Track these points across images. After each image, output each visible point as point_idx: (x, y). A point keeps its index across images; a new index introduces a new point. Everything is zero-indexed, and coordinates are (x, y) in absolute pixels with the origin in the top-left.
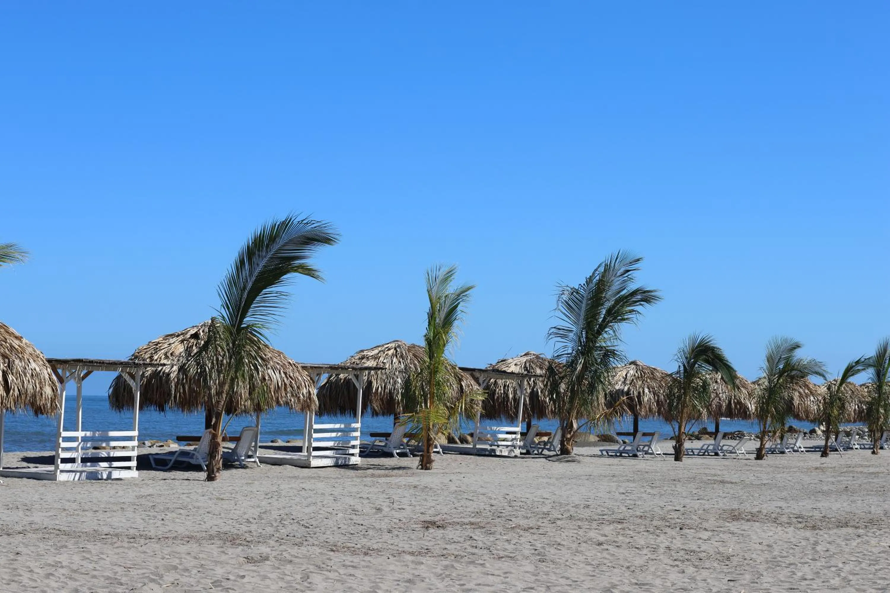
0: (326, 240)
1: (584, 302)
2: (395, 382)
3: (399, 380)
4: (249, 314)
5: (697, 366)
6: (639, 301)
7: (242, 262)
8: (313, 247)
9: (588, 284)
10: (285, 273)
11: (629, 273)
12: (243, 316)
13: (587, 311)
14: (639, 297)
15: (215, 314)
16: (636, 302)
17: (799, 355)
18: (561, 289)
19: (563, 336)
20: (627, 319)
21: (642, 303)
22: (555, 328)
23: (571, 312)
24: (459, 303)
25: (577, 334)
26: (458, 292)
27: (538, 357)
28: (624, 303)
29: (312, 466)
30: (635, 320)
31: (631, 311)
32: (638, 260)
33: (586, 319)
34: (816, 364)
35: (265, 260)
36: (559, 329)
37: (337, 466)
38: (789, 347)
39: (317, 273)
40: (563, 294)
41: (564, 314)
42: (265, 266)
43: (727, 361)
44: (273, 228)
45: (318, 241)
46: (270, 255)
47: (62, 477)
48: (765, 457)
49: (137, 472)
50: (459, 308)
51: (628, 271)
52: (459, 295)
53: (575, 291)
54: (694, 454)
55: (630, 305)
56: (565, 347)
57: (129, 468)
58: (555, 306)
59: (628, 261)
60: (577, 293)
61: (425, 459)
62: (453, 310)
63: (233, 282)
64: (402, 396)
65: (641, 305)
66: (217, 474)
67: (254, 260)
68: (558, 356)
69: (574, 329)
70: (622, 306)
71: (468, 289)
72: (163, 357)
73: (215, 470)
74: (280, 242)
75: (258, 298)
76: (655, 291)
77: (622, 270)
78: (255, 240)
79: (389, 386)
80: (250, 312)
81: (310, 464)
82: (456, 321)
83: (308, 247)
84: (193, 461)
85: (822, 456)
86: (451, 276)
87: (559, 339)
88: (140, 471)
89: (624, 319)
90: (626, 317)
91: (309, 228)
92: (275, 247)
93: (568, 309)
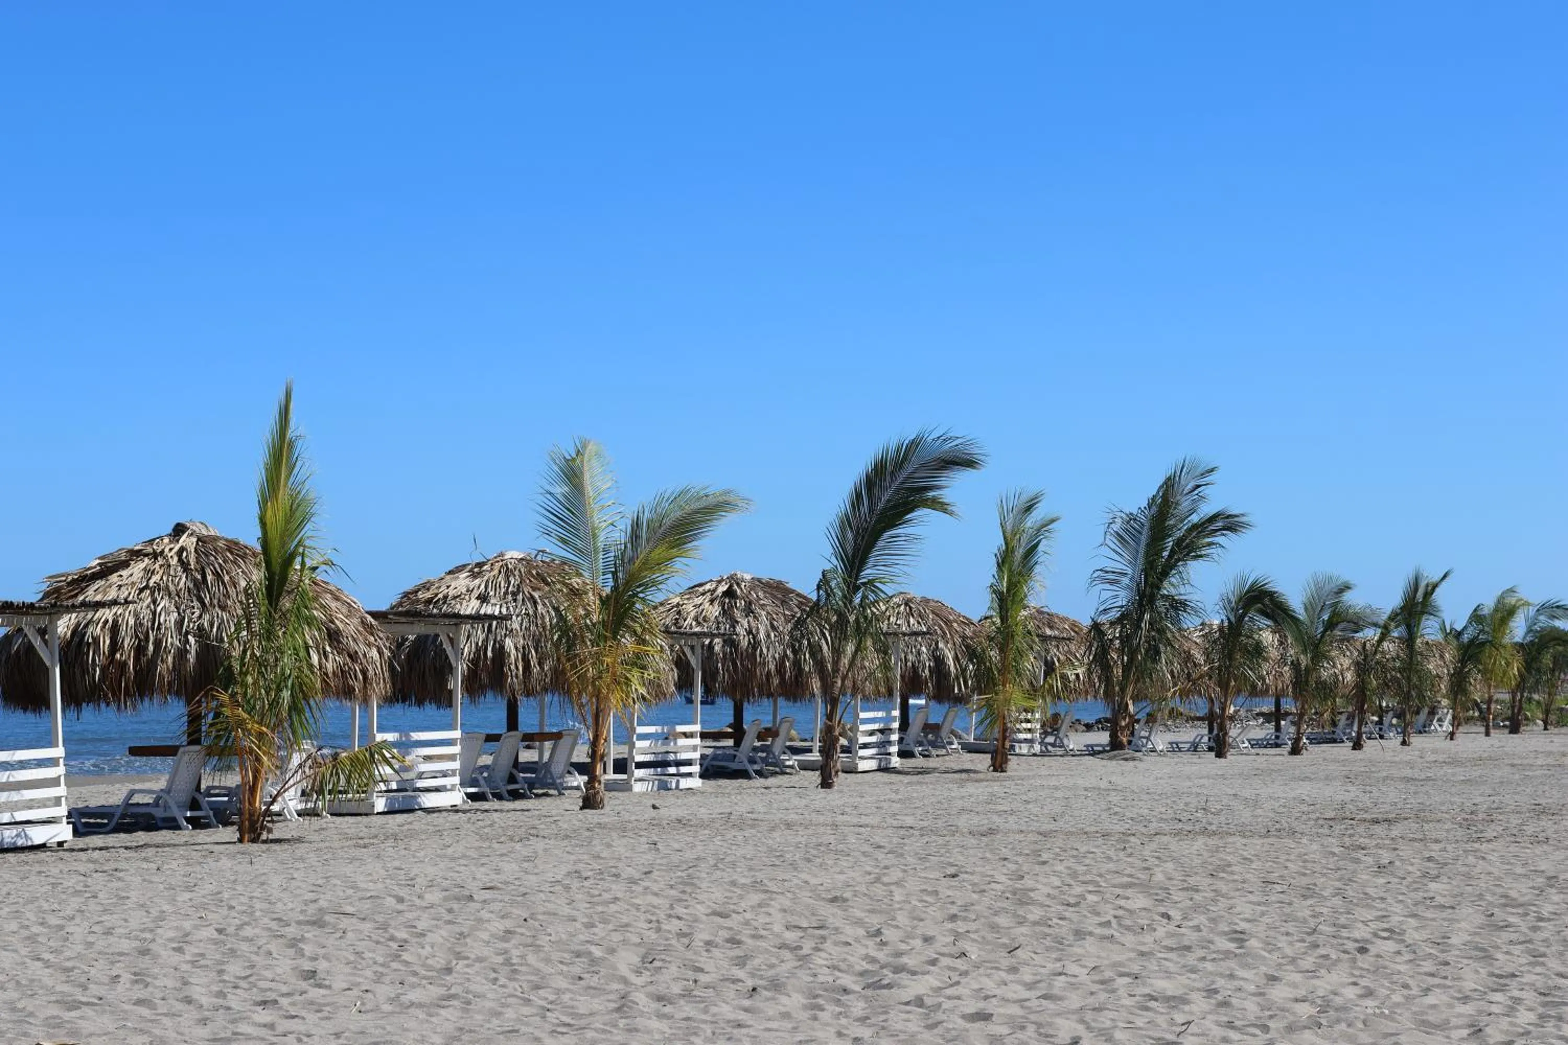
0: (969, 463)
1: (1145, 532)
2: (919, 653)
3: (924, 649)
4: (870, 565)
5: (1247, 619)
6: (1220, 530)
7: (858, 495)
8: (951, 474)
9: (1150, 508)
10: (912, 510)
11: (1200, 489)
12: (860, 570)
13: (1148, 545)
14: (1220, 524)
15: (828, 567)
16: (1217, 531)
17: (1349, 598)
18: (1111, 516)
19: (1112, 582)
20: (1206, 555)
21: (1224, 532)
22: (1101, 570)
23: (1124, 546)
24: (1040, 541)
25: (1133, 577)
26: (1038, 525)
27: (1040, 612)
28: (1200, 532)
29: (860, 770)
30: (1215, 556)
31: (1210, 544)
32: (1212, 470)
33: (1147, 555)
34: (1373, 612)
35: (890, 492)
36: (1107, 572)
37: (880, 769)
38: (1335, 590)
39: (950, 508)
40: (1114, 522)
41: (1114, 550)
42: (888, 501)
43: (1294, 612)
44: (898, 450)
45: (957, 464)
46: (894, 487)
47: (638, 787)
48: (1304, 751)
49: (701, 781)
50: (1041, 548)
51: (1198, 486)
52: (1039, 530)
53: (1132, 518)
54: (1180, 751)
55: (1207, 536)
56: (1116, 597)
57: (690, 775)
58: (1101, 540)
59: (1200, 470)
60: (1135, 520)
61: (999, 758)
62: (1031, 551)
63: (846, 523)
64: (930, 671)
65: (1223, 535)
66: (835, 780)
67: (876, 491)
68: (1105, 610)
69: (1130, 571)
70: (1198, 537)
71: (1053, 521)
72: (694, 623)
73: (833, 773)
74: (908, 469)
75: (880, 543)
76: (1243, 515)
77: (1190, 487)
78: (876, 465)
79: (910, 657)
80: (871, 561)
81: (856, 768)
82: (1037, 566)
83: (945, 473)
84: (734, 766)
85: (1354, 748)
86: (1035, 504)
87: (1108, 586)
88: (705, 781)
89: (1201, 556)
90: (1203, 553)
91: (947, 447)
92: (904, 474)
93: (1120, 541)
